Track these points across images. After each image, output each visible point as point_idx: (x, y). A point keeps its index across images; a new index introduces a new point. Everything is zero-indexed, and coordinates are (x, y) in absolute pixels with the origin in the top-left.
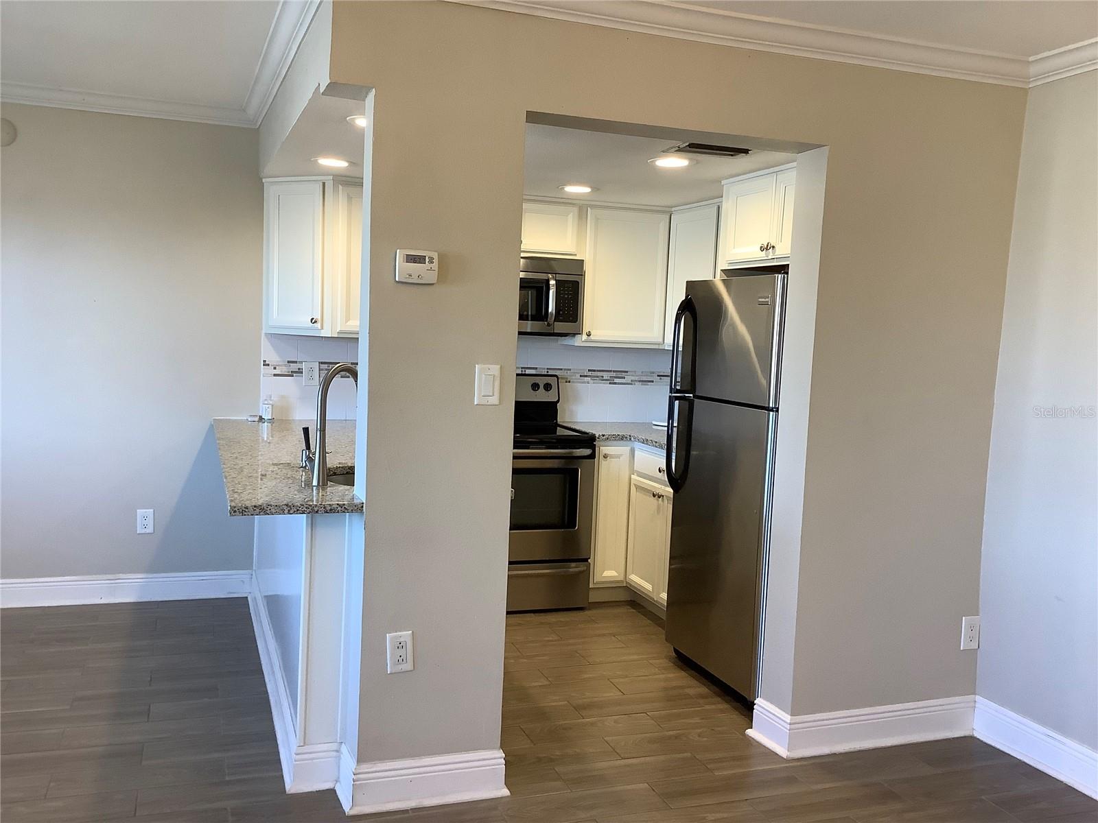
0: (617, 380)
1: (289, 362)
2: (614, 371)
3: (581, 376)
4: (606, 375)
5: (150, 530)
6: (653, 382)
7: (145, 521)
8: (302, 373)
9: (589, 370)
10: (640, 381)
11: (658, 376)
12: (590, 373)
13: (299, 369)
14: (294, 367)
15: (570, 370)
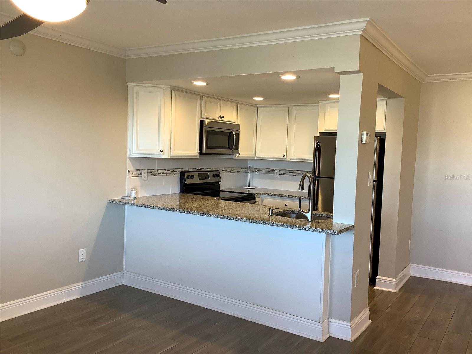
0: (231, 172)
1: (137, 170)
2: (231, 168)
3: (223, 170)
4: (229, 170)
5: (84, 259)
6: (240, 171)
7: (82, 254)
8: (141, 175)
9: (225, 168)
10: (237, 171)
11: (242, 169)
12: (225, 169)
13: (140, 173)
14: (139, 172)
15: (220, 168)
